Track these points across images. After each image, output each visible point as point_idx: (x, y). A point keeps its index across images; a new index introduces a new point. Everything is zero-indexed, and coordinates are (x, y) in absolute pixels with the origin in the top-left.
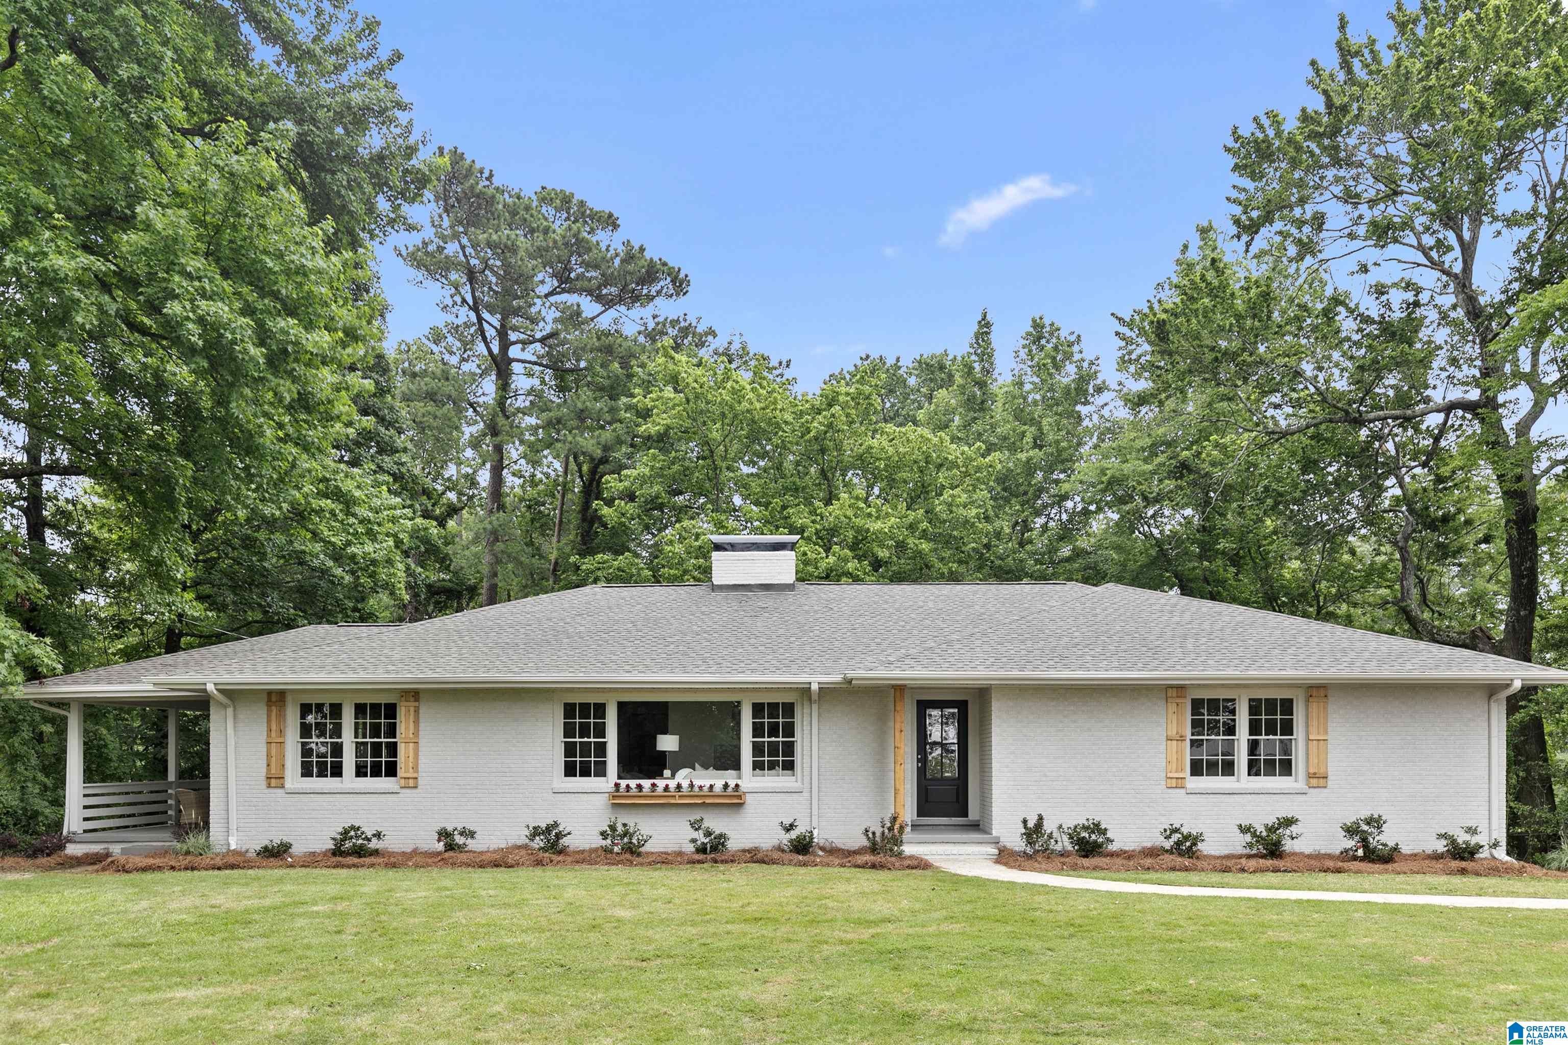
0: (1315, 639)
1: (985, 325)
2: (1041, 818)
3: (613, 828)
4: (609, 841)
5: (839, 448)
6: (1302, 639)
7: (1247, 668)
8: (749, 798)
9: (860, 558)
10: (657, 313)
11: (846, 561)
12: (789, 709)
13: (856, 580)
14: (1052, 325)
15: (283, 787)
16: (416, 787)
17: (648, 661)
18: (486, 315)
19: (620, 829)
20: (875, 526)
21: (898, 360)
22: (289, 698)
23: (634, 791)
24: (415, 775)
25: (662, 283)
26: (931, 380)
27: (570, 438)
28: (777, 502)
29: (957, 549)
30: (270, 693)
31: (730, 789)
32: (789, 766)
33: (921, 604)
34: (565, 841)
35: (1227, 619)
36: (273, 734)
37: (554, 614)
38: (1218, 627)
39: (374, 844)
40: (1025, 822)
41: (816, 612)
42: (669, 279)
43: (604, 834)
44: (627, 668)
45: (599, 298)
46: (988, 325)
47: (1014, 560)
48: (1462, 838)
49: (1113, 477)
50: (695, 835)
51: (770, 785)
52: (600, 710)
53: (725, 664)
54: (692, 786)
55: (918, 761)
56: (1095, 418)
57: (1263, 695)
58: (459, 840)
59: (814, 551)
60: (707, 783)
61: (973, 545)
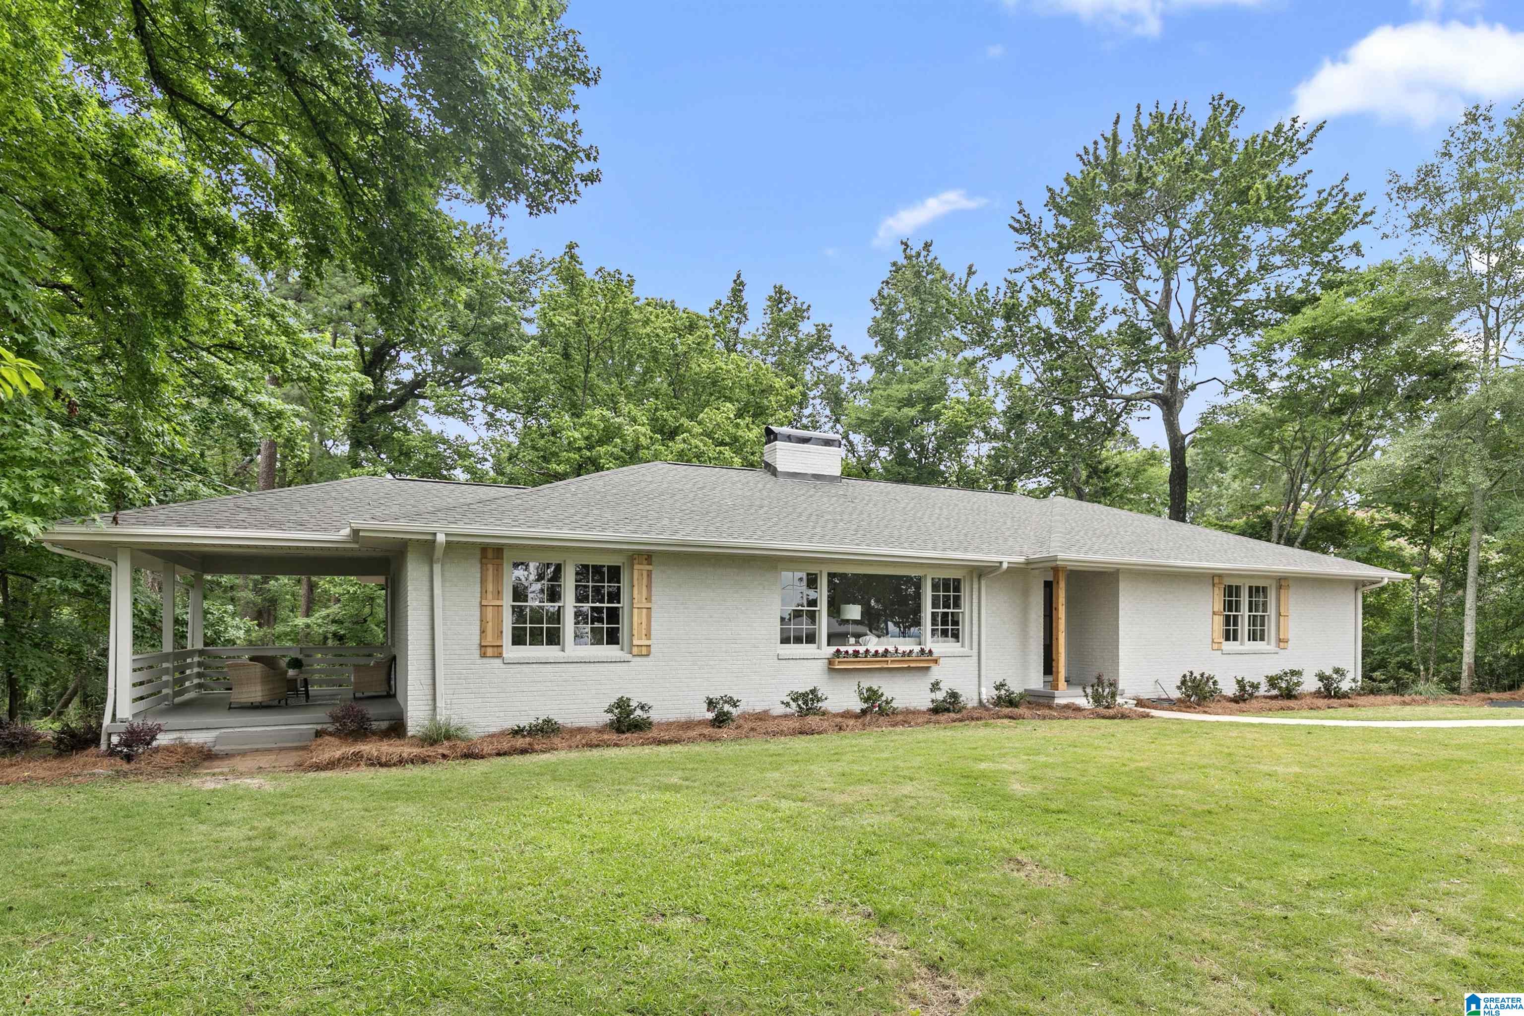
15: (500, 656)
16: (648, 655)
22: (506, 554)
23: (851, 657)
24: (647, 643)
31: (925, 654)
32: (956, 634)
34: (822, 706)
36: (490, 596)
46: (742, 283)
50: (933, 695)
54: (897, 651)
57: (1256, 583)
58: (725, 708)
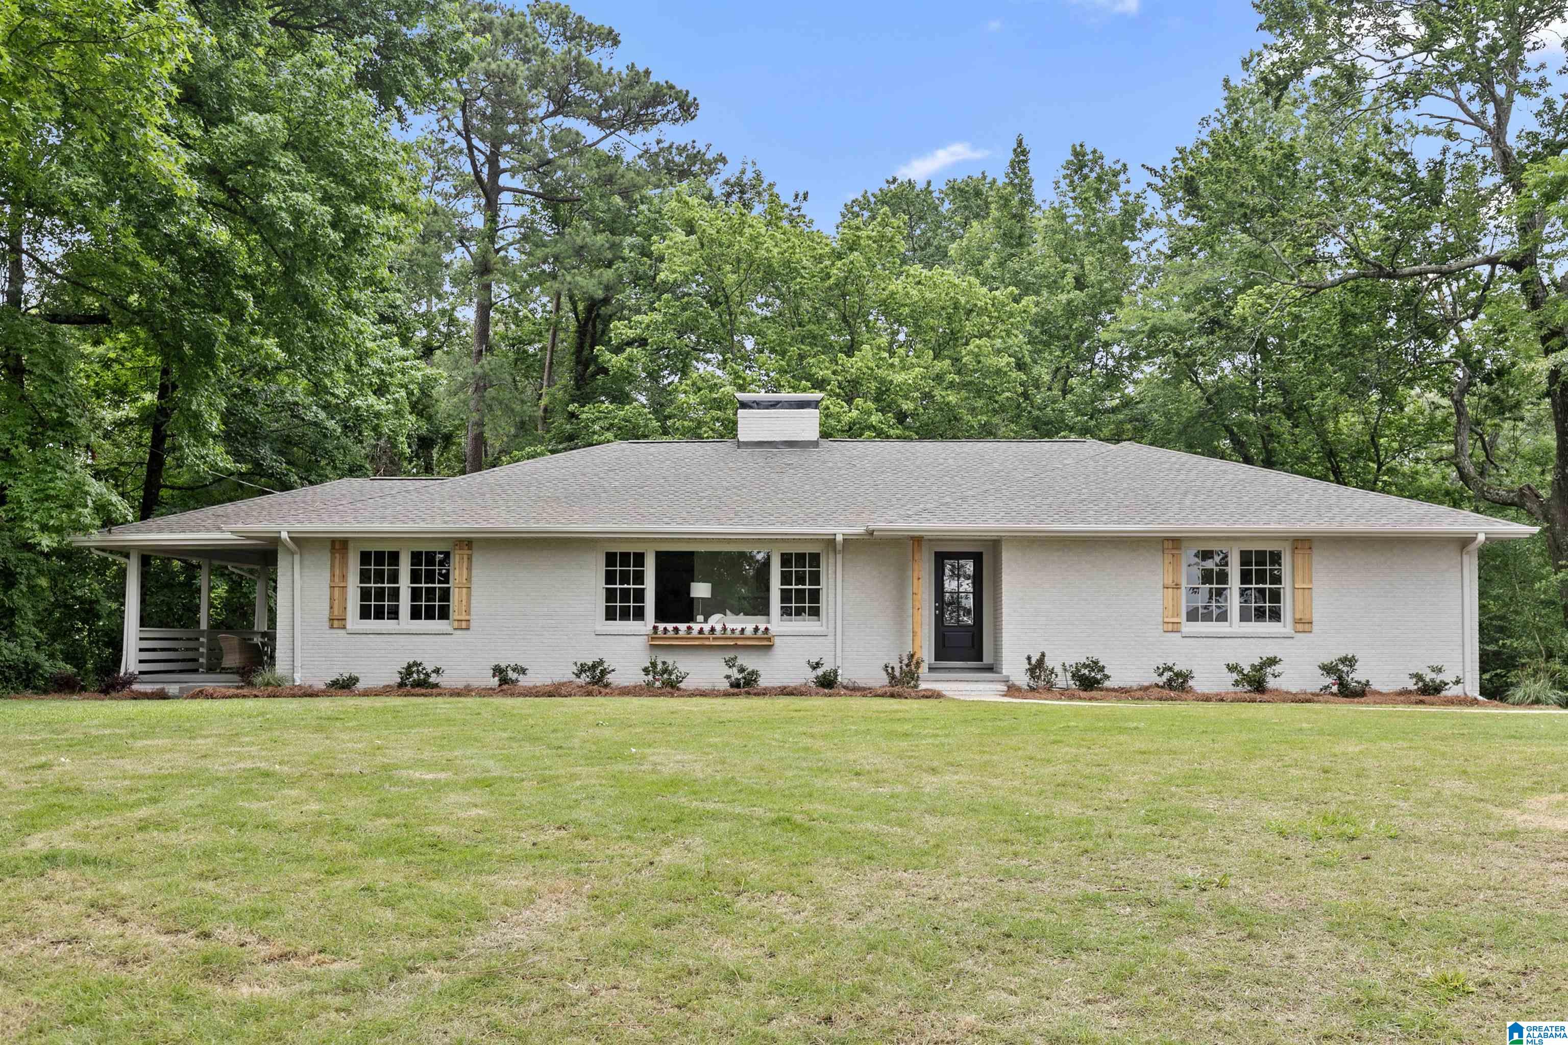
0: (1307, 496)
1: (1021, 153)
2: (1043, 655)
3: (654, 665)
4: (650, 677)
5: (861, 292)
6: (1295, 496)
7: (1235, 522)
8: (777, 641)
9: (882, 410)
10: (662, 138)
11: (870, 414)
12: (815, 559)
13: (881, 435)
14: (1094, 152)
15: (344, 628)
16: (468, 629)
17: (684, 514)
18: (476, 142)
19: (660, 667)
20: (899, 378)
21: (929, 183)
22: (351, 545)
23: (671, 634)
24: (467, 618)
25: (669, 107)
26: (966, 208)
27: (569, 278)
28: (794, 350)
29: (990, 398)
30: (333, 541)
31: (760, 632)
32: (815, 612)
33: (941, 461)
34: (610, 678)
35: (1230, 477)
36: (337, 579)
37: (589, 470)
38: (1219, 484)
39: (433, 679)
40: (1029, 658)
41: (840, 468)
42: (676, 104)
43: (646, 671)
44: (666, 520)
45: (597, 121)
46: (1024, 152)
47: (1054, 410)
48: (1429, 676)
49: (1154, 326)
50: (729, 672)
51: (797, 629)
52: (640, 558)
53: (756, 517)
54: (725, 629)
55: (936, 608)
56: (1143, 254)
57: (1254, 547)
58: (512, 675)
59: (836, 406)
60: (739, 627)
61: (1008, 394)
